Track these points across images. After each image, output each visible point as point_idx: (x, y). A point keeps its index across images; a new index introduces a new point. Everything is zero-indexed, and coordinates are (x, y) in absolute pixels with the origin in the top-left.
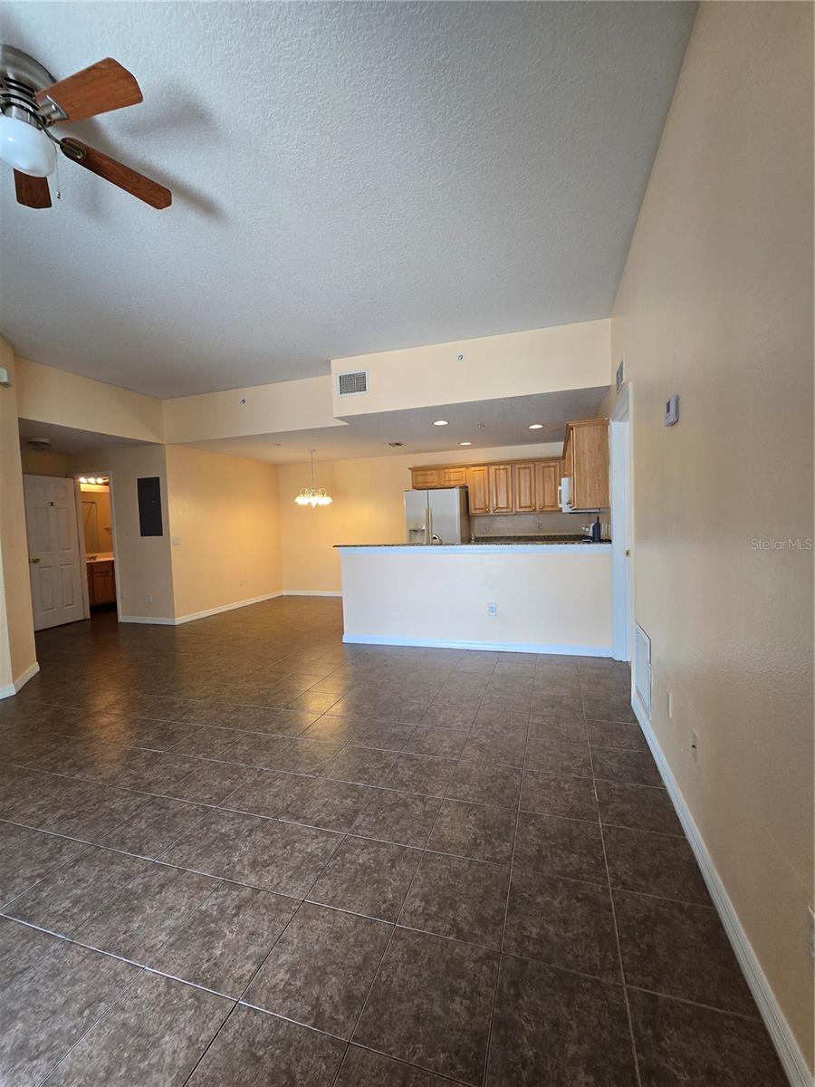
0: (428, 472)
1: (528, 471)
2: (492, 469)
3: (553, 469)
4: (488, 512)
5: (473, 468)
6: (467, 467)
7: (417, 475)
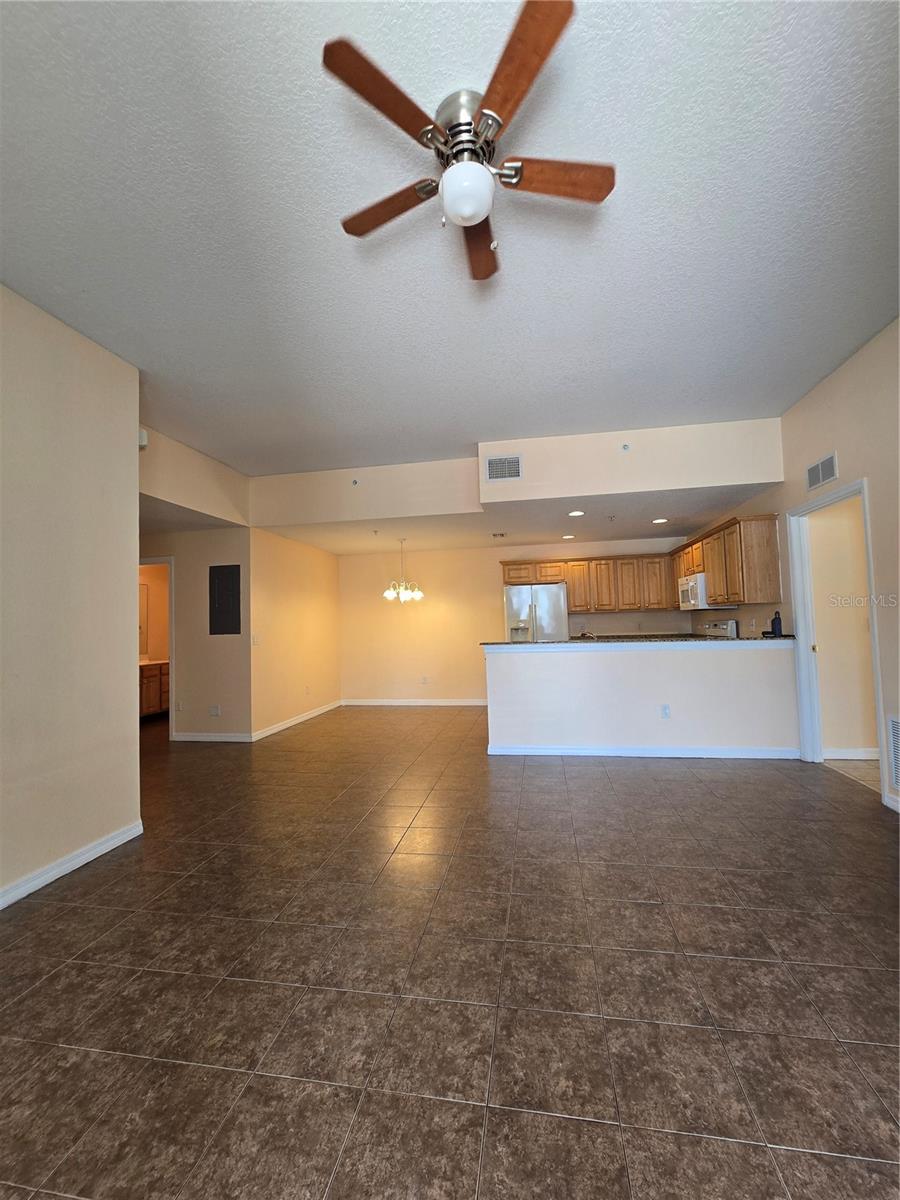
0: (523, 567)
1: (631, 566)
2: (593, 564)
3: (658, 566)
4: (588, 610)
5: (572, 563)
6: (566, 561)
7: (509, 570)
